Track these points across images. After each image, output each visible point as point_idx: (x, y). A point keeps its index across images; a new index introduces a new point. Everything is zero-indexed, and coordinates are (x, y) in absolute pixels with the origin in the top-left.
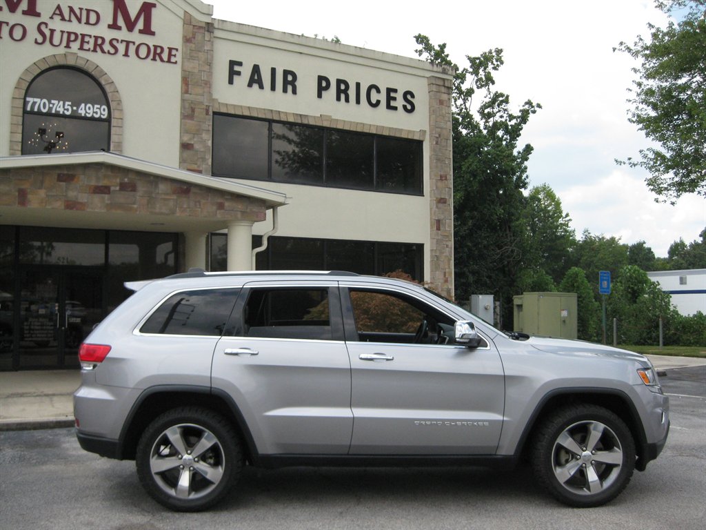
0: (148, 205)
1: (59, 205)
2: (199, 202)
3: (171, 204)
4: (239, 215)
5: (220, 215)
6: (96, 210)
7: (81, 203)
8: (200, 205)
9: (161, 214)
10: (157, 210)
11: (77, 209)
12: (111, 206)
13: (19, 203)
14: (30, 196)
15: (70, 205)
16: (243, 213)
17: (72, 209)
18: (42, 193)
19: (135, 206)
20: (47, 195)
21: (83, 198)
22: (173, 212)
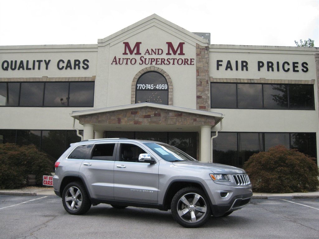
0: (165, 121)
1: (132, 123)
2: (186, 119)
3: (174, 120)
4: (203, 123)
5: (195, 124)
6: (146, 124)
7: (140, 122)
8: (186, 120)
9: (170, 124)
10: (169, 123)
11: (138, 124)
12: (150, 122)
13: (118, 123)
14: (122, 120)
15: (136, 122)
16: (205, 122)
17: (136, 124)
18: (126, 119)
19: (160, 122)
20: (128, 120)
21: (141, 120)
22: (175, 123)
